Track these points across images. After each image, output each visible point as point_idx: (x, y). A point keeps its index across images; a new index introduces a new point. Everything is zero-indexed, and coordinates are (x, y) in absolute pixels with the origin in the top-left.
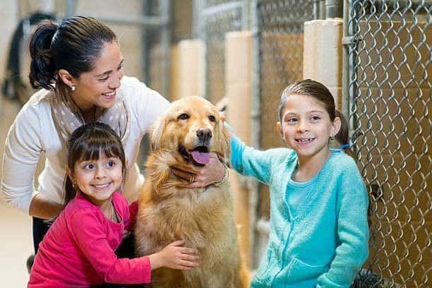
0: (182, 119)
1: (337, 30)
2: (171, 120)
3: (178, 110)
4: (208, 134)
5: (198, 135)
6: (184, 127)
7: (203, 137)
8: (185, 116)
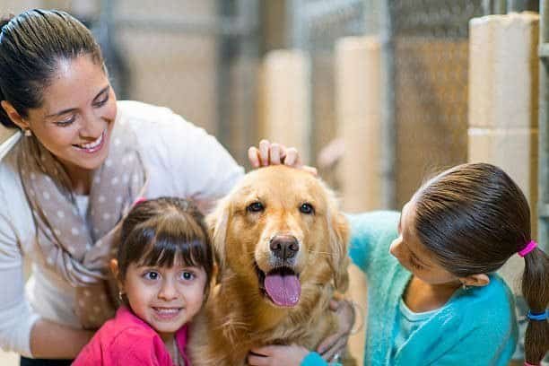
0: (254, 211)
1: (528, 33)
2: (238, 212)
3: (248, 193)
4: (291, 247)
5: (272, 249)
6: (255, 227)
7: (282, 252)
8: (258, 207)
